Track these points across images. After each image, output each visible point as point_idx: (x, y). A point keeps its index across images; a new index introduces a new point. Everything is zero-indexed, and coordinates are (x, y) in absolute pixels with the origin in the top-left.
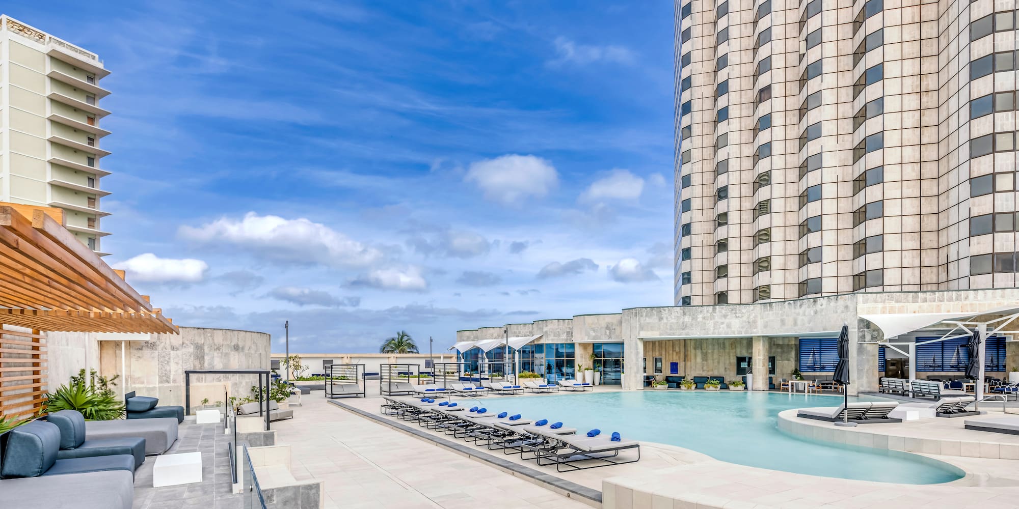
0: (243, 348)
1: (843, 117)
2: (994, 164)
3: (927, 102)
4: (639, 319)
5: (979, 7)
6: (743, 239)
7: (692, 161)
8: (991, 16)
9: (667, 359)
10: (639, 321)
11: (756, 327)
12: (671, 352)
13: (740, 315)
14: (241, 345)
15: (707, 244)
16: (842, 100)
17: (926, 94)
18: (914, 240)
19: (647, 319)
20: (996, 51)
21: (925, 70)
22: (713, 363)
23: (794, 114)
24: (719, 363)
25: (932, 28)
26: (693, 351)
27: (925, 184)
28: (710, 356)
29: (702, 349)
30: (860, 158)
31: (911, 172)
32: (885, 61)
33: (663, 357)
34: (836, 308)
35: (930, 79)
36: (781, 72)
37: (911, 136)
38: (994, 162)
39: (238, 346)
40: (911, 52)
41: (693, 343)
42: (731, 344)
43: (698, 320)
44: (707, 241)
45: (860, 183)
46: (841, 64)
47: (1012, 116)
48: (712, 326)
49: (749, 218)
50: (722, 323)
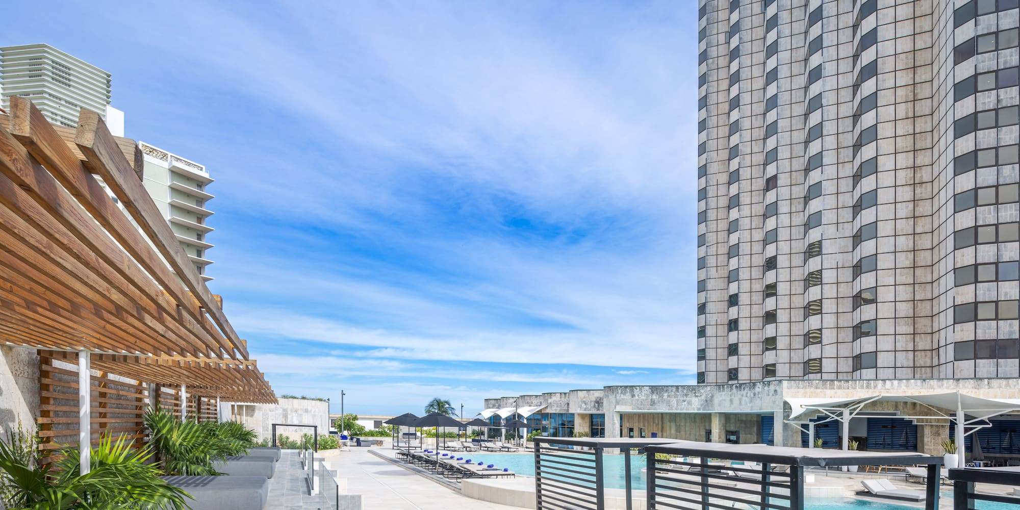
0: (311, 411)
1: (843, 206)
2: (976, 256)
3: (921, 193)
4: (616, 395)
5: (962, 106)
6: (753, 319)
7: (707, 244)
8: (973, 115)
9: (649, 429)
10: (616, 397)
11: (712, 405)
12: (652, 424)
13: (699, 395)
14: (309, 409)
15: (721, 322)
16: (842, 190)
17: (920, 186)
18: (908, 325)
19: (622, 395)
20: (978, 148)
21: (919, 162)
22: (686, 434)
23: (799, 202)
24: (690, 434)
25: (926, 122)
26: (668, 424)
27: (919, 272)
28: (683, 428)
29: (675, 422)
30: (857, 246)
31: (904, 260)
32: (878, 155)
33: (646, 428)
34: (769, 392)
35: (923, 172)
36: (787, 162)
37: (904, 226)
38: (976, 253)
39: (307, 409)
40: (905, 146)
41: (668, 417)
42: (701, 419)
43: (664, 398)
44: (721, 320)
45: (858, 269)
46: (841, 156)
47: (994, 210)
48: (676, 403)
49: (758, 300)
50: (684, 401)
